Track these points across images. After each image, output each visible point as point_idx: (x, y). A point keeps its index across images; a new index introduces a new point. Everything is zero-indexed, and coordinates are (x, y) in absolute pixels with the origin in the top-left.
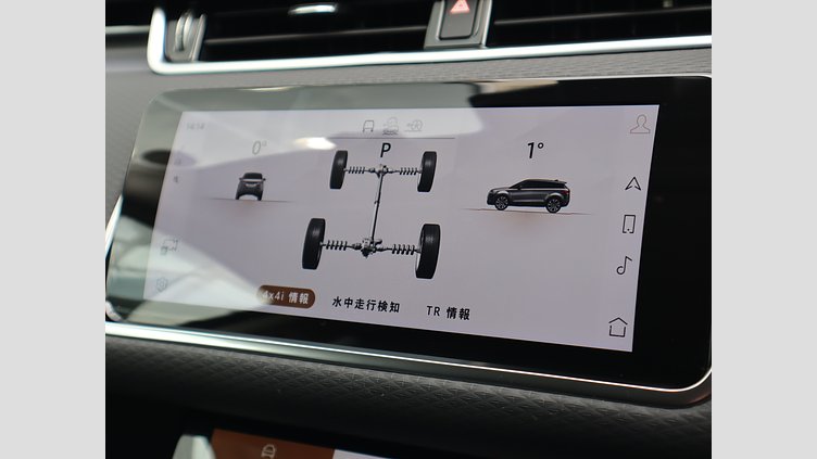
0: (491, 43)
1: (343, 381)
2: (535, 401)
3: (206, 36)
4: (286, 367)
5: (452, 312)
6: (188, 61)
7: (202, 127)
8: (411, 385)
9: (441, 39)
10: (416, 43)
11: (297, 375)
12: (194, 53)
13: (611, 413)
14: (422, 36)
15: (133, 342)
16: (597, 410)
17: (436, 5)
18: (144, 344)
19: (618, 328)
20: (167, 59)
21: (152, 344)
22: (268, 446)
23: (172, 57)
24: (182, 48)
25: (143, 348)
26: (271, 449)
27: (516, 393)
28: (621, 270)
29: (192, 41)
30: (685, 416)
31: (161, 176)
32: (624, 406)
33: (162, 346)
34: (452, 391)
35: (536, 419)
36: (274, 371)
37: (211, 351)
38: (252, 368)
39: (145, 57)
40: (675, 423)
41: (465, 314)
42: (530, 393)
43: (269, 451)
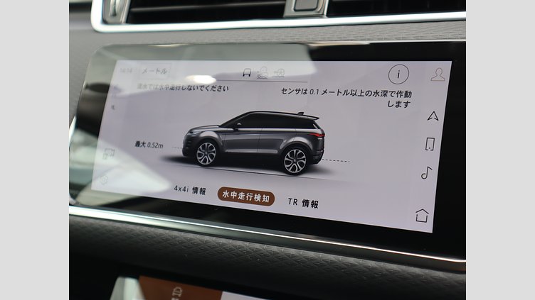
0: (330, 15)
2: (365, 267)
3: (131, 6)
4: (191, 239)
5: (306, 203)
6: (119, 23)
7: (131, 71)
8: (278, 253)
9: (295, 10)
10: (278, 13)
11: (199, 245)
12: (123, 17)
13: (418, 276)
14: (282, 8)
15: (84, 219)
16: (408, 273)
18: (92, 221)
19: (422, 216)
20: (105, 22)
21: (98, 221)
22: (177, 288)
23: (108, 19)
24: (115, 14)
25: (92, 224)
26: (179, 290)
28: (424, 176)
29: (122, 9)
31: (103, 101)
32: (427, 271)
33: (105, 223)
34: (307, 258)
36: (183, 242)
37: (138, 227)
38: (167, 240)
39: (89, 19)
41: (315, 204)
42: (361, 261)
43: (177, 291)
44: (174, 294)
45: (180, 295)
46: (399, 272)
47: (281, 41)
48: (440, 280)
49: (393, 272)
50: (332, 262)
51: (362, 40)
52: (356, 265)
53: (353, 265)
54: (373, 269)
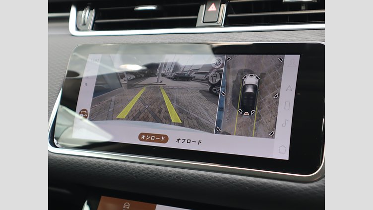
0: (226, 25)
1: (164, 173)
2: (248, 181)
3: (95, 19)
6: (87, 30)
9: (203, 22)
10: (192, 24)
11: (144, 170)
12: (90, 27)
13: (279, 185)
14: (196, 20)
17: (201, 6)
18: (73, 157)
19: (282, 149)
20: (78, 29)
21: (77, 157)
22: (127, 203)
23: (80, 28)
24: (84, 24)
27: (239, 177)
28: (284, 125)
29: (89, 22)
30: (310, 187)
33: (82, 158)
35: (247, 188)
36: (133, 169)
37: (104, 160)
38: (123, 168)
39: (68, 27)
40: (307, 189)
42: (245, 178)
43: (127, 205)
44: (124, 207)
45: (128, 208)
46: (268, 183)
47: (195, 42)
48: (293, 187)
49: (265, 184)
50: (227, 179)
51: (246, 41)
52: (242, 180)
53: (240, 180)
54: (253, 182)
